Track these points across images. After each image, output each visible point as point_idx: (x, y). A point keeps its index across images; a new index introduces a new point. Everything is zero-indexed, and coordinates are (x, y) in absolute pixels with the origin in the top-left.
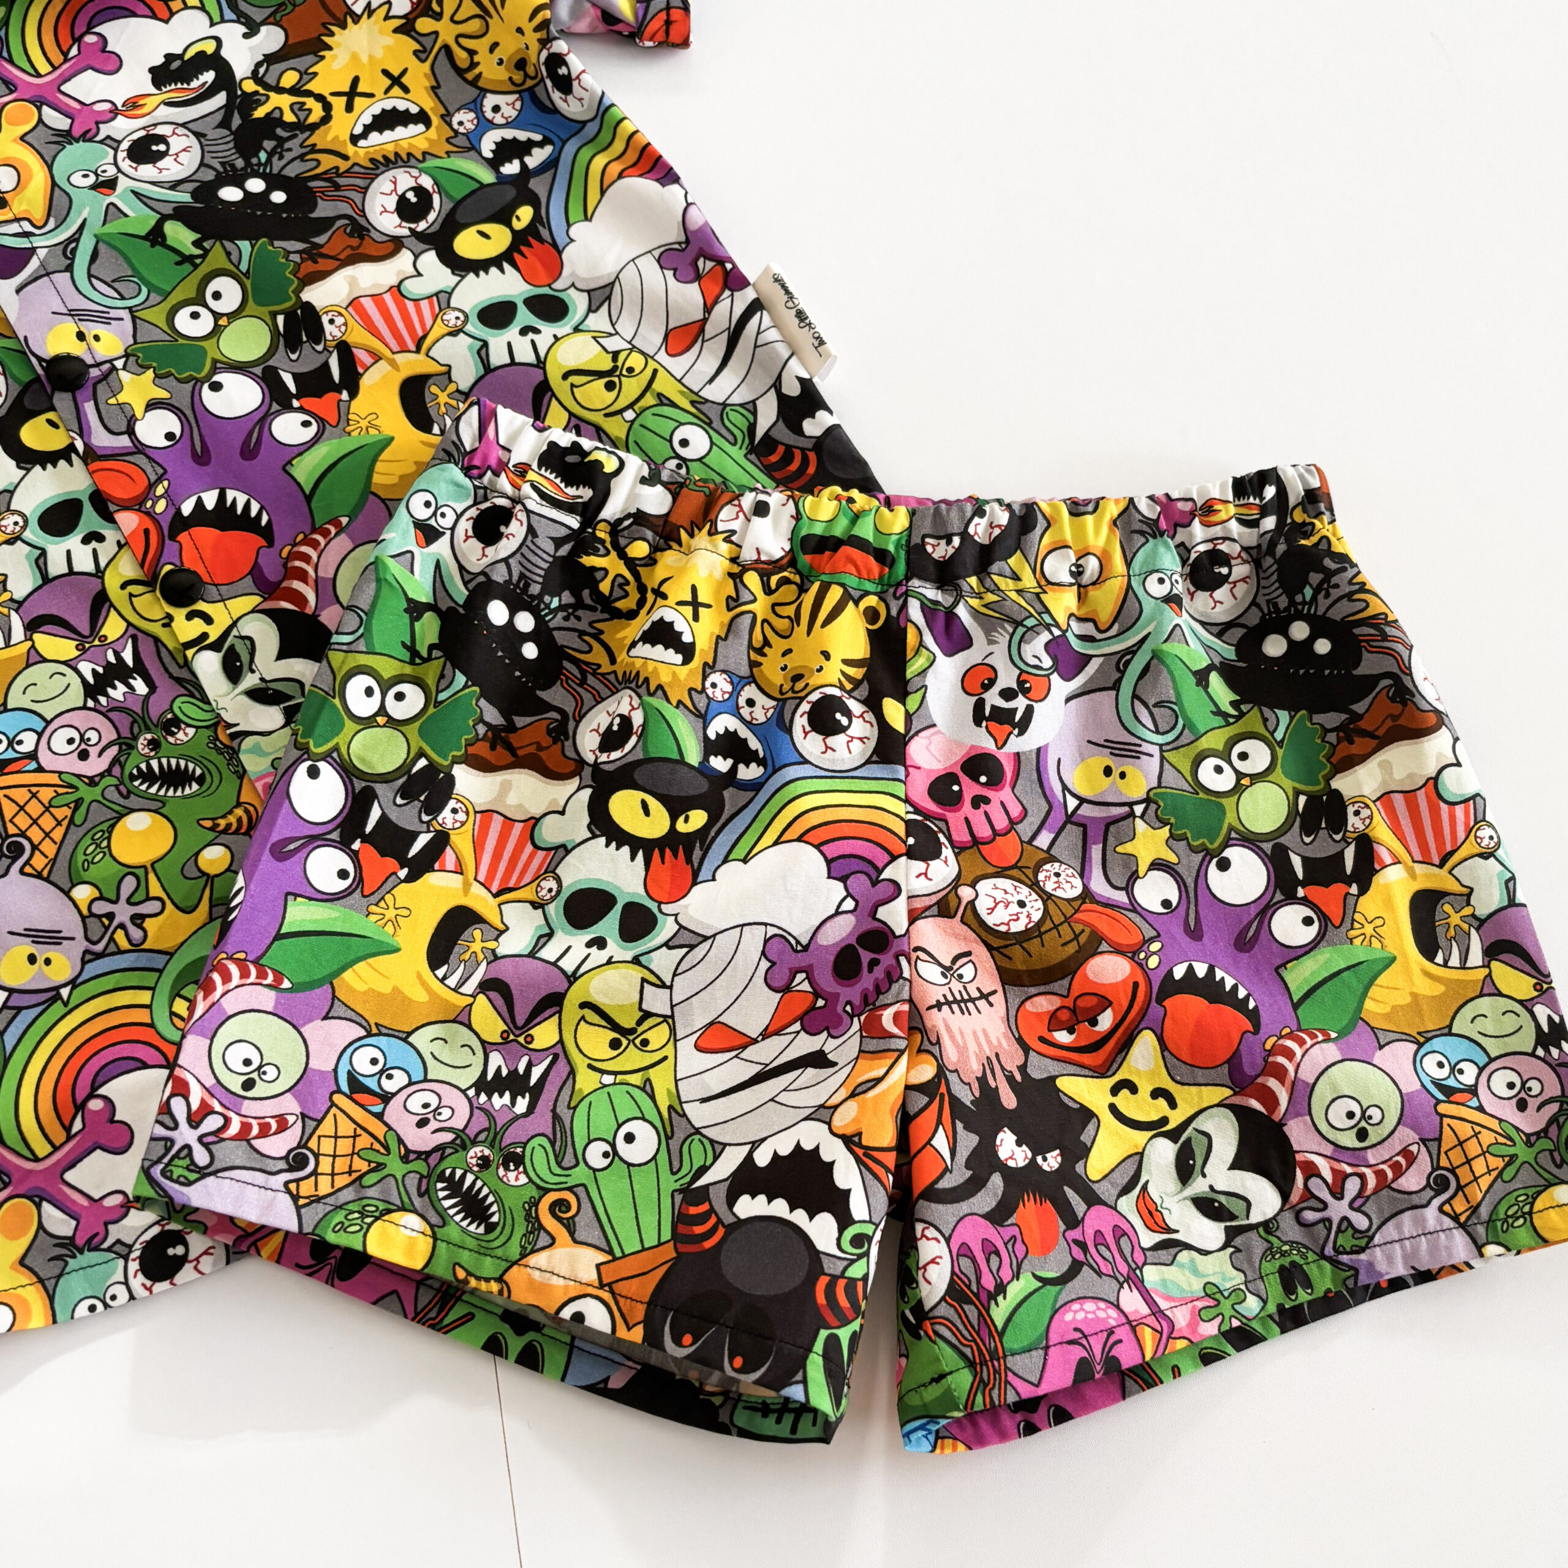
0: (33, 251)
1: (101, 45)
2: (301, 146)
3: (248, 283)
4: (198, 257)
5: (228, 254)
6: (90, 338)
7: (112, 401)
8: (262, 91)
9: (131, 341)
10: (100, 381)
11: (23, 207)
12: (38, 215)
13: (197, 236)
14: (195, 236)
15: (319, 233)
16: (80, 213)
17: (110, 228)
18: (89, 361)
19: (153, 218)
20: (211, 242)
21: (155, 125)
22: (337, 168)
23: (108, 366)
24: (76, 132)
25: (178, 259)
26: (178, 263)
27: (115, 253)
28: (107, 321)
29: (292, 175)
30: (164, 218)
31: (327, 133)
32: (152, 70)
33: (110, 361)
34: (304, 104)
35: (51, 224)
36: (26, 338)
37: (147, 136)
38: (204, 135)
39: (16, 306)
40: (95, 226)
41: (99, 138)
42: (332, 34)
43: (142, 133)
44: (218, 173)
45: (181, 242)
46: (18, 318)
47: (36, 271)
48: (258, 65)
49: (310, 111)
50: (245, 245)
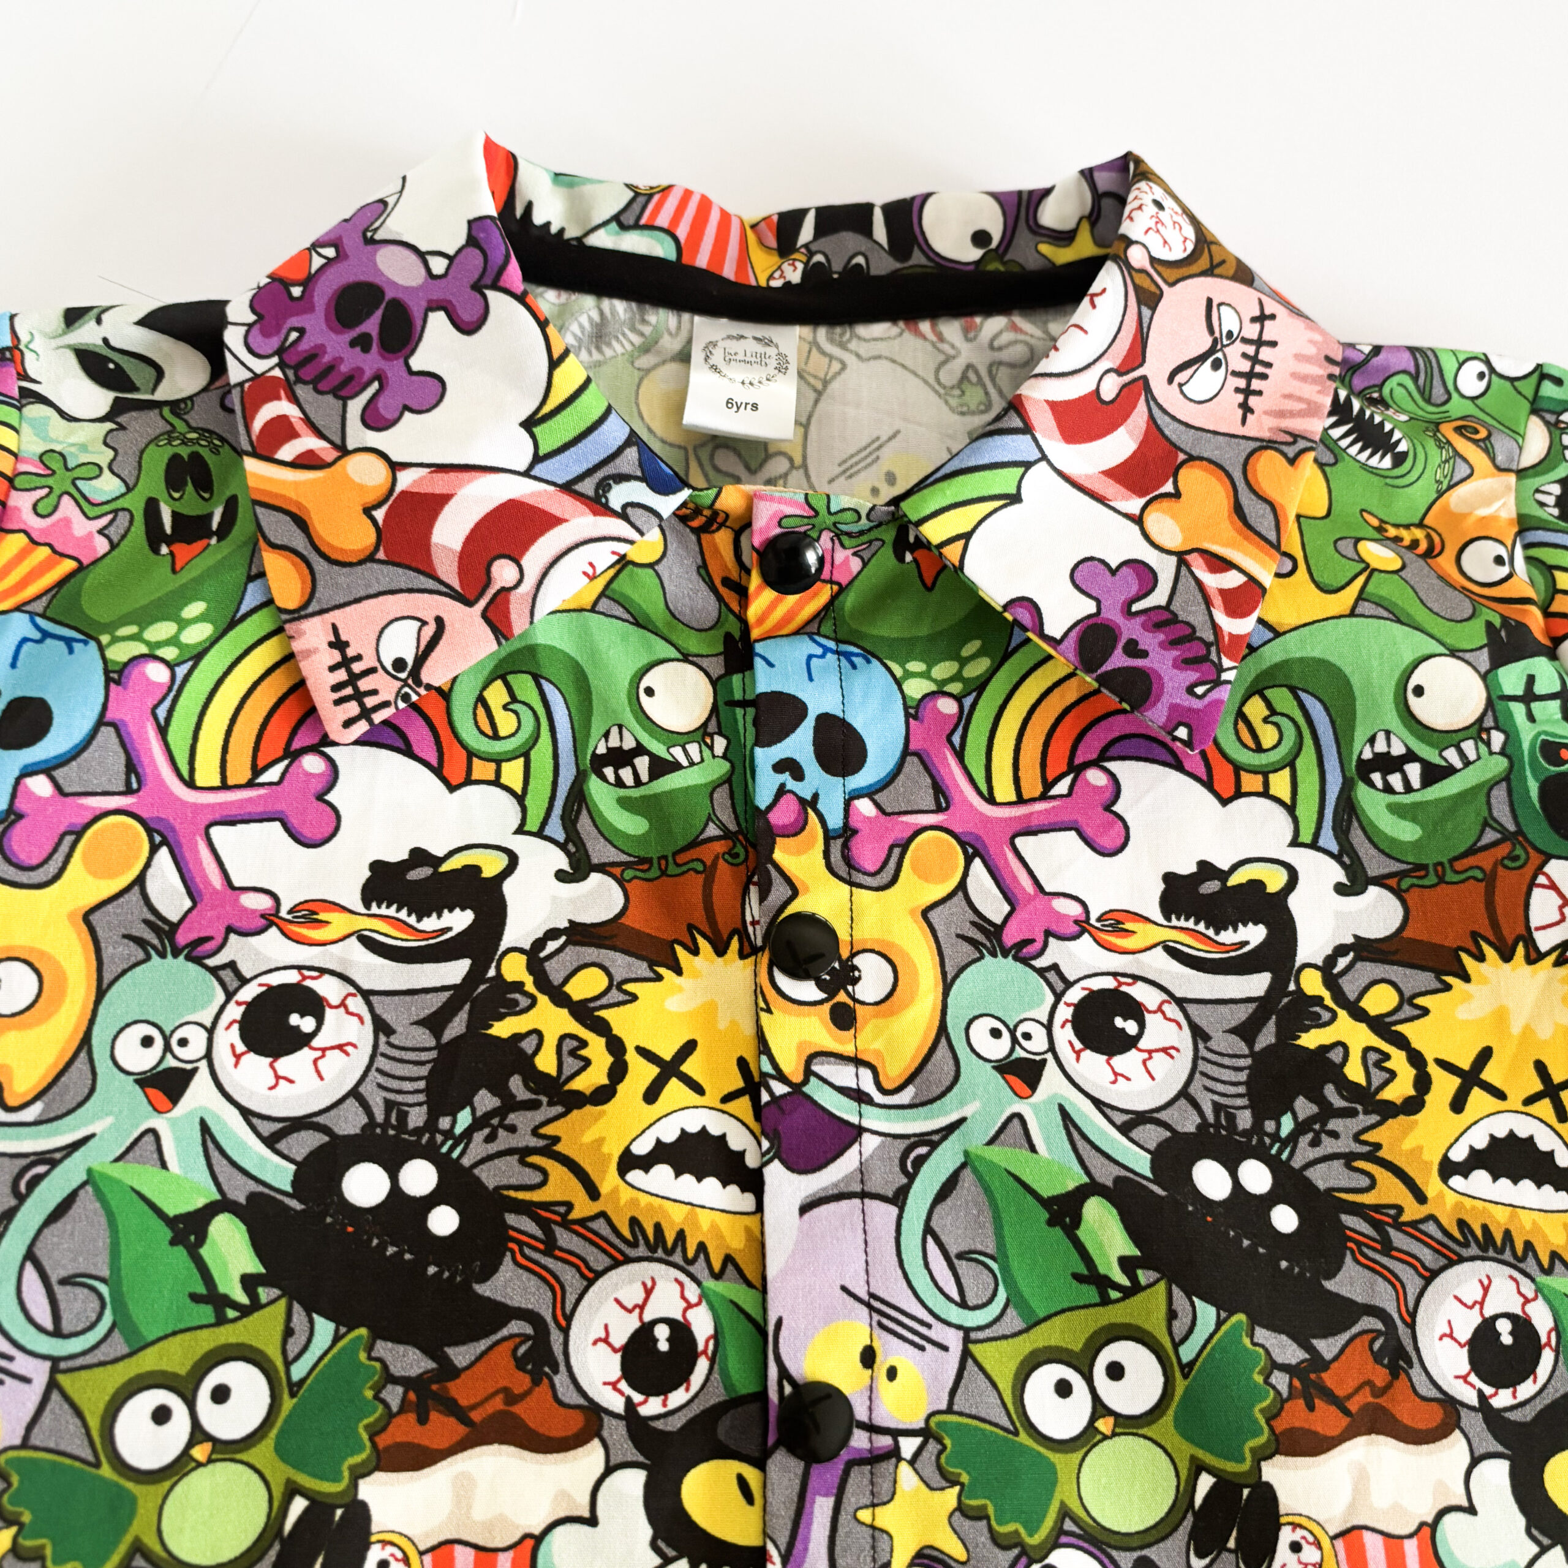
0: (857, 1132)
1: (1108, 795)
2: (1356, 1138)
3: (1181, 1385)
4: (1117, 1287)
5: (1172, 1315)
6: (881, 1368)
7: (865, 1515)
8: (1329, 1001)
9: (943, 1406)
10: (860, 1462)
11: (877, 1045)
12: (895, 1070)
13: (1132, 1251)
14: (1131, 1250)
15: (1328, 1333)
16: (962, 1104)
17: (998, 1155)
18: (861, 1414)
19: (1074, 1178)
20: (1153, 1275)
21: (1136, 978)
22: (1400, 1209)
23: (886, 1441)
24: (1011, 937)
25: (1082, 1270)
26: (1077, 1277)
27: (982, 1198)
28: (921, 1342)
29: (1322, 1185)
30: (1092, 1188)
31: (1405, 1133)
32: (1169, 878)
33: (896, 1433)
34: (1387, 1057)
35: (906, 1096)
36: (779, 1323)
37: (1115, 993)
38: (1206, 1038)
39: (789, 1244)
40: (974, 1137)
41: (1039, 963)
42: (1481, 958)
43: (1109, 983)
44: (1203, 1126)
45: (1101, 1246)
46: (784, 1272)
47: (847, 1179)
48: (1341, 950)
49: (1393, 1075)
50: (1207, 1314)
